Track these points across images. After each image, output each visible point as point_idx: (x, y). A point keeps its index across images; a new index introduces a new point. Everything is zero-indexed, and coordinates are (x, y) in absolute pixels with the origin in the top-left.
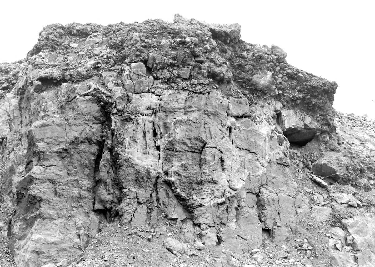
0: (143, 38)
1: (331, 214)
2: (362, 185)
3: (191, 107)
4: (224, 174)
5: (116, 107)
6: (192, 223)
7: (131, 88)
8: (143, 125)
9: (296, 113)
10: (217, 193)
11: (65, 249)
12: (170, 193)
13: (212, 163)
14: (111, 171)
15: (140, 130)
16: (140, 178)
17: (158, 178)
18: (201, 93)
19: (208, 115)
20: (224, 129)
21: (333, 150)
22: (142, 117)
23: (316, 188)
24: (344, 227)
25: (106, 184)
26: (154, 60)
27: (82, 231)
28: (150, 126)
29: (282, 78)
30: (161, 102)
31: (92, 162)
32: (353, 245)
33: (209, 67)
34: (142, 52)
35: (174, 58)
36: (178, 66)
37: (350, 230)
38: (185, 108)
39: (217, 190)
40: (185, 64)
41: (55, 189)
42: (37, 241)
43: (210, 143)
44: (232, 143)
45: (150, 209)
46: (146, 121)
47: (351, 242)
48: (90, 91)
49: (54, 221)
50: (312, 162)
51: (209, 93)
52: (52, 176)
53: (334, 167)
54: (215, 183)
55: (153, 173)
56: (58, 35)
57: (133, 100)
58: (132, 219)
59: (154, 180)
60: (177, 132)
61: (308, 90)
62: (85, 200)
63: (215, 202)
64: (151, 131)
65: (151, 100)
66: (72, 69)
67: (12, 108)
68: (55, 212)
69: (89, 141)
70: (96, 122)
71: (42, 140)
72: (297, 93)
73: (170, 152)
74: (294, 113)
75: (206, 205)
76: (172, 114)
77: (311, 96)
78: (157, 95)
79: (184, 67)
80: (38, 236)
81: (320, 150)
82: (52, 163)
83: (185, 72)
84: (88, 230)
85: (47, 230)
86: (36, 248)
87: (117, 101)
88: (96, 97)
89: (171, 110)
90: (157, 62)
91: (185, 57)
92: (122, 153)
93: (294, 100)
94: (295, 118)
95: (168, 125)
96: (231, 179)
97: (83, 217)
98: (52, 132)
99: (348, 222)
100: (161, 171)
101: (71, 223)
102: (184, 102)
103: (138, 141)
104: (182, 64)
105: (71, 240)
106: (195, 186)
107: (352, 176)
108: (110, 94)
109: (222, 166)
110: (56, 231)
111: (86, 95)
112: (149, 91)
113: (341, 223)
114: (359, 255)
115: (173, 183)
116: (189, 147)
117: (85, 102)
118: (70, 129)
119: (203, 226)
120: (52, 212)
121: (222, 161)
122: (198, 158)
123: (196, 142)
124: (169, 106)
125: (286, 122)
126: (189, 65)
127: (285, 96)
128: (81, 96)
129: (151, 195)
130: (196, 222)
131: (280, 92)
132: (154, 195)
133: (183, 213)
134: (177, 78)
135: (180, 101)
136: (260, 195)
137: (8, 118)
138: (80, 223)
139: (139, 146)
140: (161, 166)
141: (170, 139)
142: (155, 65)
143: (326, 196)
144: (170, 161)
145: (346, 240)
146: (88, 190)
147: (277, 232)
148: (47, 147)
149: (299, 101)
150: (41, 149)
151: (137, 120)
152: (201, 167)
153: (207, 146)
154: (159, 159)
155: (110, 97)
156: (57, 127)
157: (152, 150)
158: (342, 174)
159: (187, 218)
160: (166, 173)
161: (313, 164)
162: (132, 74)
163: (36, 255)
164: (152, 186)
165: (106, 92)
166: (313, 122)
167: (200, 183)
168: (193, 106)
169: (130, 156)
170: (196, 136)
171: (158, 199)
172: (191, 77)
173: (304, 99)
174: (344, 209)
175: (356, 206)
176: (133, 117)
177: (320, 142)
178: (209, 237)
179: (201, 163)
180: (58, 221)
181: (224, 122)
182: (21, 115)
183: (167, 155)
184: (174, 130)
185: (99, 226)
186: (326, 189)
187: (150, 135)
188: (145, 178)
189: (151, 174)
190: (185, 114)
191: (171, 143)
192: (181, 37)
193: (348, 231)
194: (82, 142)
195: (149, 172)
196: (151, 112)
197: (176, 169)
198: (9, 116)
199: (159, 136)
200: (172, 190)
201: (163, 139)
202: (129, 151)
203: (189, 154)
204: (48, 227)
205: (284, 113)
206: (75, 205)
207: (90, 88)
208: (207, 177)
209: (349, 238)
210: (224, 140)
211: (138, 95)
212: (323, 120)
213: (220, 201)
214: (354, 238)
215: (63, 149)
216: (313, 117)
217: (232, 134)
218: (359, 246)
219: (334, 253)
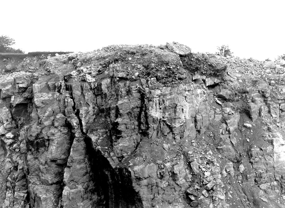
0: (155, 66)
1: (222, 118)
2: (236, 100)
3: (172, 93)
4: (183, 114)
5: (146, 96)
6: (172, 133)
7: (151, 88)
8: (155, 102)
9: (211, 79)
10: (180, 122)
11: (130, 148)
12: (165, 124)
13: (179, 112)
14: (145, 119)
15: (154, 104)
16: (154, 121)
17: (160, 119)
18: (176, 87)
19: (178, 94)
20: (184, 97)
21: (225, 88)
22: (155, 99)
23: (217, 105)
24: (226, 124)
25: (143, 124)
26: (159, 76)
27: (135, 141)
28: (158, 102)
29: (206, 66)
30: (162, 92)
31: (138, 114)
32: (229, 131)
33: (179, 76)
34: (155, 73)
35: (166, 75)
36: (168, 78)
37: (228, 125)
38: (170, 93)
39: (181, 121)
40: (170, 76)
41: (126, 126)
42: (121, 146)
43: (179, 104)
44: (186, 101)
45: (158, 131)
46: (156, 100)
47: (228, 130)
48: (137, 88)
49: (126, 138)
50: (217, 93)
51: (178, 86)
52: (125, 122)
53: (225, 96)
54: (180, 118)
55: (159, 118)
56: (124, 54)
57: (152, 93)
58: (152, 136)
59: (159, 121)
60: (167, 103)
61: (216, 70)
62: (136, 129)
63: (180, 125)
64: (158, 103)
65: (158, 92)
66: (130, 75)
67: (108, 83)
68: (126, 135)
69: (137, 107)
70: (139, 100)
71: (121, 109)
72: (212, 72)
73: (164, 110)
74: (210, 79)
75: (177, 127)
76: (165, 96)
77: (217, 72)
78: (160, 90)
79: (170, 77)
80: (121, 144)
81: (220, 89)
82: (125, 117)
83: (170, 79)
84: (137, 140)
85: (124, 141)
86: (121, 149)
87: (147, 94)
88: (139, 91)
89: (165, 95)
90: (160, 77)
91: (170, 74)
92: (148, 113)
93: (210, 74)
94: (210, 81)
95: (164, 101)
96: (186, 116)
97: (135, 135)
98: (125, 106)
99: (228, 121)
100: (161, 117)
101: (132, 138)
102: (169, 91)
103: (154, 107)
104: (169, 77)
105: (132, 145)
106: (173, 120)
107: (232, 98)
108: (144, 90)
109: (183, 111)
110: (127, 142)
111: (136, 90)
112: (157, 89)
113: (226, 122)
114: (231, 135)
115: (165, 121)
116: (171, 107)
117: (136, 93)
118: (131, 104)
119: (176, 135)
120: (125, 135)
121: (183, 109)
122: (174, 110)
123: (174, 105)
124: (164, 94)
125: (207, 84)
126: (172, 77)
127: (207, 73)
128: (134, 90)
129: (158, 126)
130: (173, 133)
131: (205, 72)
132: (159, 126)
133: (169, 129)
134: (167, 82)
135: (168, 91)
136: (196, 118)
137: (107, 86)
138: (134, 138)
139: (154, 109)
140: (161, 115)
141: (165, 106)
142: (160, 78)
143: (221, 109)
144: (165, 113)
145: (227, 129)
146: (137, 125)
147: (201, 131)
148: (123, 111)
149: (212, 74)
150: (121, 113)
151: (153, 100)
152: (175, 113)
153: (177, 106)
154: (161, 113)
155: (144, 91)
156: (126, 104)
157: (158, 110)
158: (228, 98)
159: (170, 131)
160: (163, 117)
161: (217, 94)
162: (151, 83)
163: (121, 151)
164: (158, 123)
165: (142, 89)
166: (218, 80)
167: (175, 119)
168: (173, 92)
169: (151, 114)
170: (174, 103)
171: (160, 127)
172: (172, 81)
173: (214, 73)
174: (227, 115)
175: (232, 114)
176: (152, 99)
177: (220, 86)
178: (177, 139)
179: (175, 112)
180: (127, 138)
181: (184, 95)
182: (112, 86)
183: (164, 111)
184: (166, 102)
185: (141, 138)
186: (221, 106)
187: (158, 105)
188: (156, 120)
189: (158, 119)
190: (170, 95)
191: (165, 107)
192: (169, 66)
193: (227, 125)
194: (135, 108)
195: (157, 118)
196: (158, 96)
197: (167, 116)
198: (107, 85)
199: (161, 105)
200: (165, 123)
201: (162, 106)
202: (151, 112)
203: (171, 109)
204: (124, 140)
205: (207, 80)
206: (133, 131)
207: (137, 87)
208: (177, 117)
209: (228, 128)
210: (183, 102)
211: (154, 90)
212: (221, 79)
213: (181, 124)
214: (229, 129)
215: (128, 112)
216: (218, 78)
217: (187, 99)
218: (231, 132)
219: (222, 136)
